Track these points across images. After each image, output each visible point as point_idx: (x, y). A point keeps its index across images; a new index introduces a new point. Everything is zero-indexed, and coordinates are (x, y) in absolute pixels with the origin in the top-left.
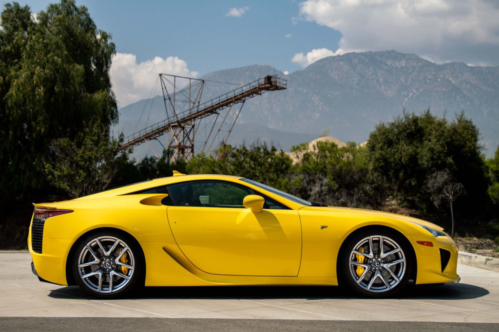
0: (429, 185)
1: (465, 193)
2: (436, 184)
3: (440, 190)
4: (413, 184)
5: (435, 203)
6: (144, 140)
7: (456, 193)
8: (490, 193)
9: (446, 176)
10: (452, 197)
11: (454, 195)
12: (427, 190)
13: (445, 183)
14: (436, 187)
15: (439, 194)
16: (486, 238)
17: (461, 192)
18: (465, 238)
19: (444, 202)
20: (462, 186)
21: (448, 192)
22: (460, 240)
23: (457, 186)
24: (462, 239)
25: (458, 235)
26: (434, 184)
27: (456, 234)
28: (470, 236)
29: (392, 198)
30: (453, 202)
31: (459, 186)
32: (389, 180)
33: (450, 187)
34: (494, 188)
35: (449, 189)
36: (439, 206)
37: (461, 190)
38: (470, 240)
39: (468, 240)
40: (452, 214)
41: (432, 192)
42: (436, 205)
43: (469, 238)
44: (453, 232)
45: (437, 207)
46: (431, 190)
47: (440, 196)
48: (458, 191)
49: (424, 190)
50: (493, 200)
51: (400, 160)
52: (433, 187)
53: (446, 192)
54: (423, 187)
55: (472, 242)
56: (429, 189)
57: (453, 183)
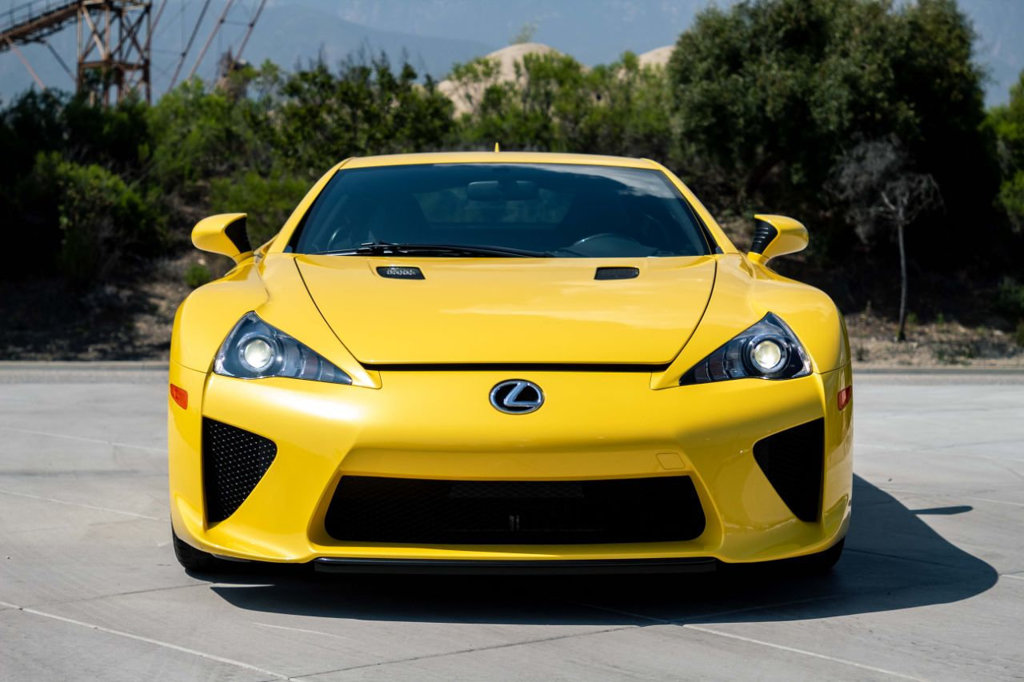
0: (843, 181)
1: (942, 202)
2: (864, 178)
3: (871, 195)
4: (795, 179)
5: (861, 231)
6: (7, 44)
7: (914, 201)
8: (1007, 202)
9: (891, 156)
10: (905, 214)
11: (908, 209)
12: (837, 193)
13: (889, 175)
14: (861, 186)
15: (869, 206)
16: (989, 326)
17: (931, 199)
18: (934, 327)
19: (883, 226)
20: (934, 184)
21: (894, 202)
22: (922, 333)
23: (920, 182)
24: (927, 330)
25: (915, 321)
26: (856, 176)
27: (911, 317)
28: (948, 320)
29: (732, 215)
30: (906, 228)
31: (926, 182)
32: (727, 165)
33: (900, 186)
34: (1017, 188)
35: (897, 192)
36: (870, 238)
37: (932, 193)
38: (948, 332)
39: (943, 332)
40: (903, 262)
41: (851, 198)
42: (862, 236)
43: (945, 327)
44: (902, 311)
45: (865, 242)
46: (850, 192)
47: (873, 211)
48: (923, 197)
49: (828, 194)
50: (1013, 219)
51: (761, 108)
52: (853, 186)
53: (886, 200)
54: (825, 186)
55: (953, 337)
56: (842, 191)
57: (911, 175)
